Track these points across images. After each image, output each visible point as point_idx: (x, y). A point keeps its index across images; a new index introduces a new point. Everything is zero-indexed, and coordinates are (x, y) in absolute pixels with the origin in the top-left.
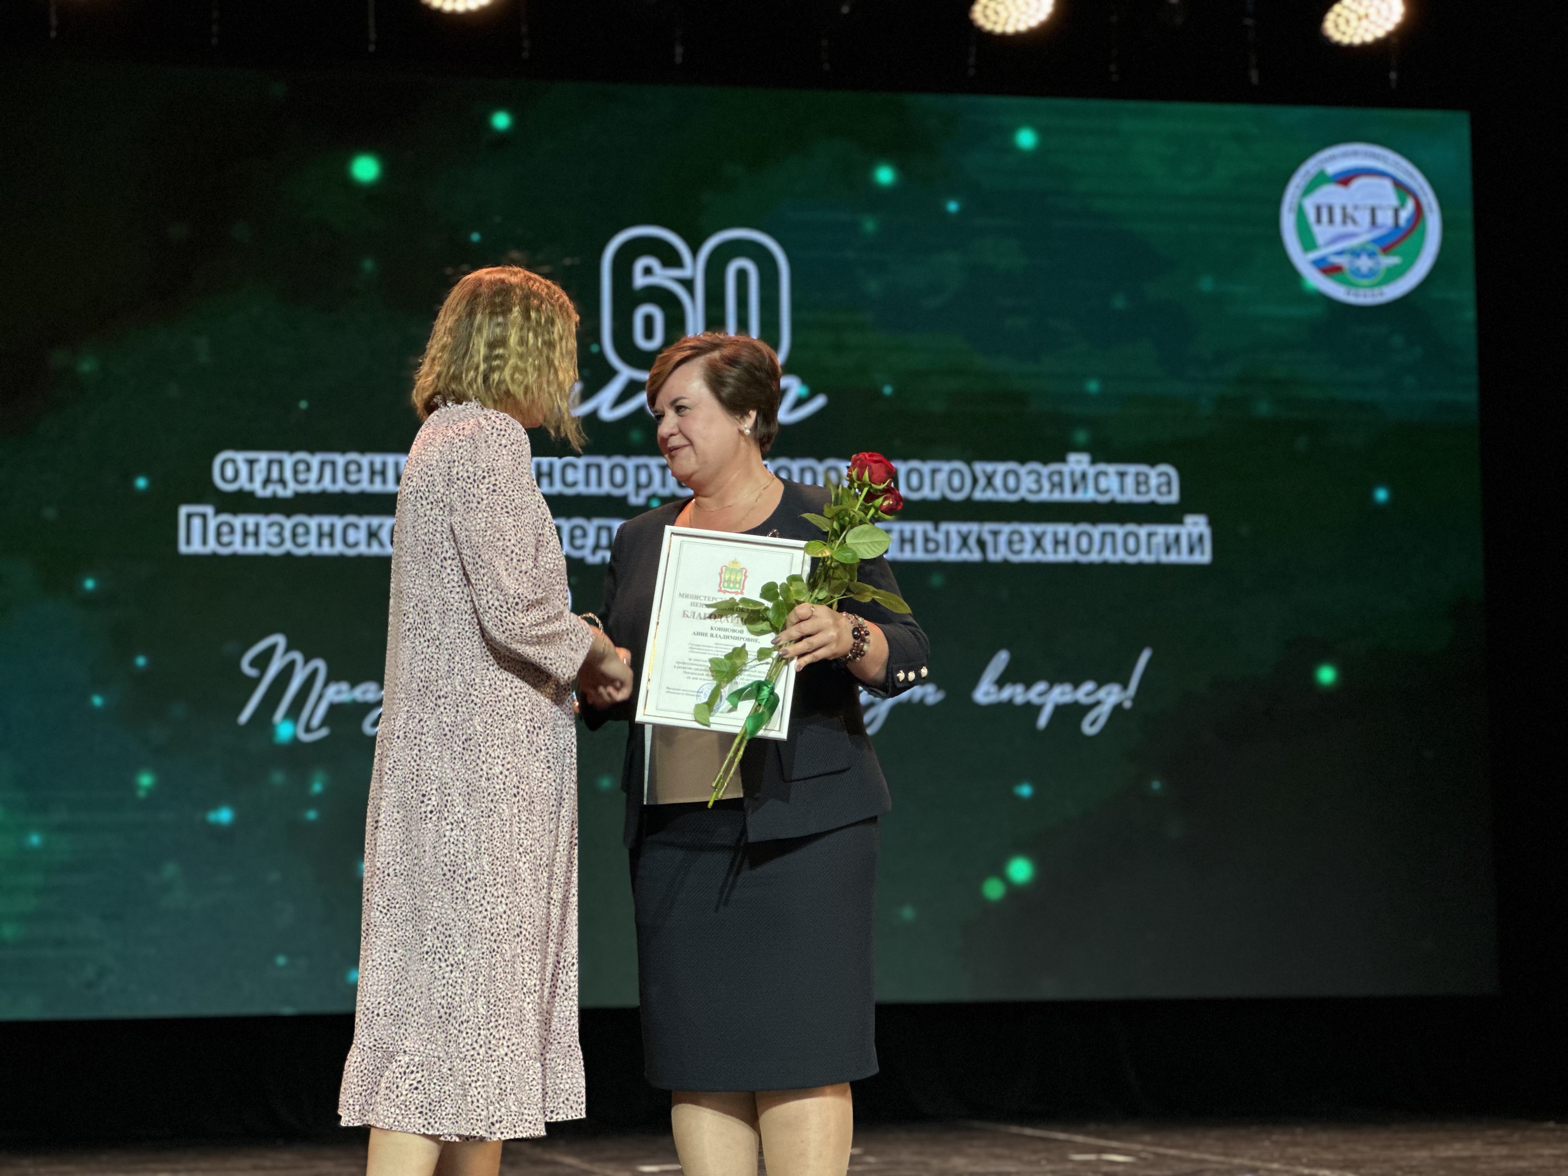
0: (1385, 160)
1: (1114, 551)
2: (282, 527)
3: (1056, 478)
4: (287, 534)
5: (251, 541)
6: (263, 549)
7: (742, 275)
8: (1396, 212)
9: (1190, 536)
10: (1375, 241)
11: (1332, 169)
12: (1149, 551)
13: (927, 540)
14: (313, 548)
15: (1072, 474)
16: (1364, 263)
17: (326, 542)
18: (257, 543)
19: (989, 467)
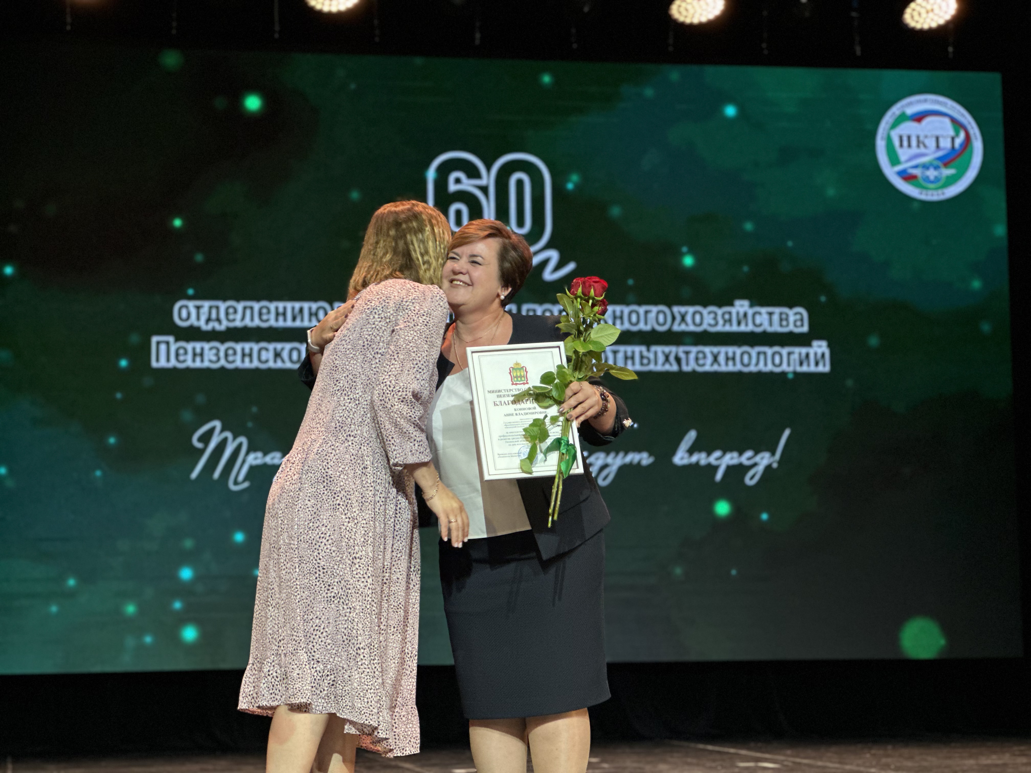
0: (945, 105)
1: (766, 364)
2: (218, 350)
3: (727, 317)
4: (222, 354)
5: (198, 359)
6: (206, 364)
7: (520, 183)
8: (953, 139)
9: (816, 354)
10: (939, 159)
11: (910, 111)
12: (789, 364)
13: (642, 357)
14: (238, 364)
15: (738, 313)
16: (932, 173)
17: (247, 359)
18: (202, 361)
19: (683, 309)
